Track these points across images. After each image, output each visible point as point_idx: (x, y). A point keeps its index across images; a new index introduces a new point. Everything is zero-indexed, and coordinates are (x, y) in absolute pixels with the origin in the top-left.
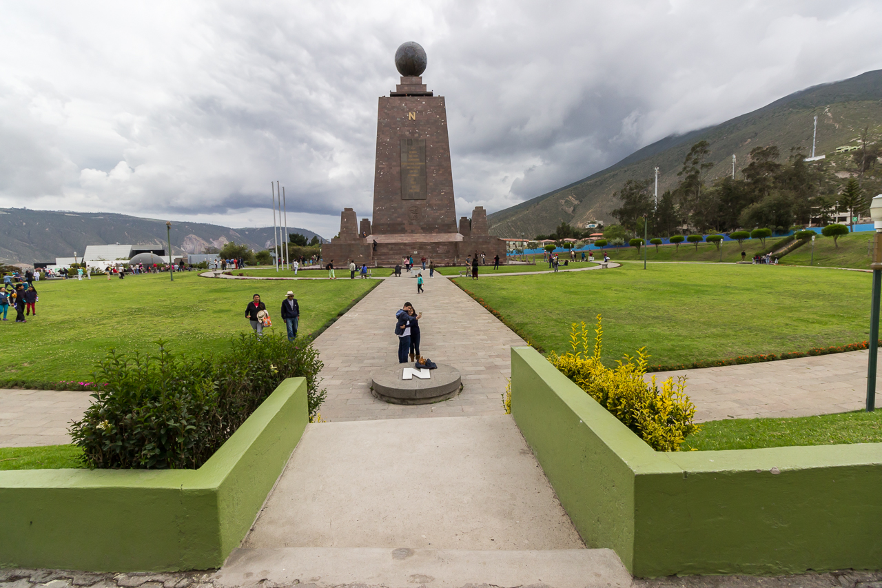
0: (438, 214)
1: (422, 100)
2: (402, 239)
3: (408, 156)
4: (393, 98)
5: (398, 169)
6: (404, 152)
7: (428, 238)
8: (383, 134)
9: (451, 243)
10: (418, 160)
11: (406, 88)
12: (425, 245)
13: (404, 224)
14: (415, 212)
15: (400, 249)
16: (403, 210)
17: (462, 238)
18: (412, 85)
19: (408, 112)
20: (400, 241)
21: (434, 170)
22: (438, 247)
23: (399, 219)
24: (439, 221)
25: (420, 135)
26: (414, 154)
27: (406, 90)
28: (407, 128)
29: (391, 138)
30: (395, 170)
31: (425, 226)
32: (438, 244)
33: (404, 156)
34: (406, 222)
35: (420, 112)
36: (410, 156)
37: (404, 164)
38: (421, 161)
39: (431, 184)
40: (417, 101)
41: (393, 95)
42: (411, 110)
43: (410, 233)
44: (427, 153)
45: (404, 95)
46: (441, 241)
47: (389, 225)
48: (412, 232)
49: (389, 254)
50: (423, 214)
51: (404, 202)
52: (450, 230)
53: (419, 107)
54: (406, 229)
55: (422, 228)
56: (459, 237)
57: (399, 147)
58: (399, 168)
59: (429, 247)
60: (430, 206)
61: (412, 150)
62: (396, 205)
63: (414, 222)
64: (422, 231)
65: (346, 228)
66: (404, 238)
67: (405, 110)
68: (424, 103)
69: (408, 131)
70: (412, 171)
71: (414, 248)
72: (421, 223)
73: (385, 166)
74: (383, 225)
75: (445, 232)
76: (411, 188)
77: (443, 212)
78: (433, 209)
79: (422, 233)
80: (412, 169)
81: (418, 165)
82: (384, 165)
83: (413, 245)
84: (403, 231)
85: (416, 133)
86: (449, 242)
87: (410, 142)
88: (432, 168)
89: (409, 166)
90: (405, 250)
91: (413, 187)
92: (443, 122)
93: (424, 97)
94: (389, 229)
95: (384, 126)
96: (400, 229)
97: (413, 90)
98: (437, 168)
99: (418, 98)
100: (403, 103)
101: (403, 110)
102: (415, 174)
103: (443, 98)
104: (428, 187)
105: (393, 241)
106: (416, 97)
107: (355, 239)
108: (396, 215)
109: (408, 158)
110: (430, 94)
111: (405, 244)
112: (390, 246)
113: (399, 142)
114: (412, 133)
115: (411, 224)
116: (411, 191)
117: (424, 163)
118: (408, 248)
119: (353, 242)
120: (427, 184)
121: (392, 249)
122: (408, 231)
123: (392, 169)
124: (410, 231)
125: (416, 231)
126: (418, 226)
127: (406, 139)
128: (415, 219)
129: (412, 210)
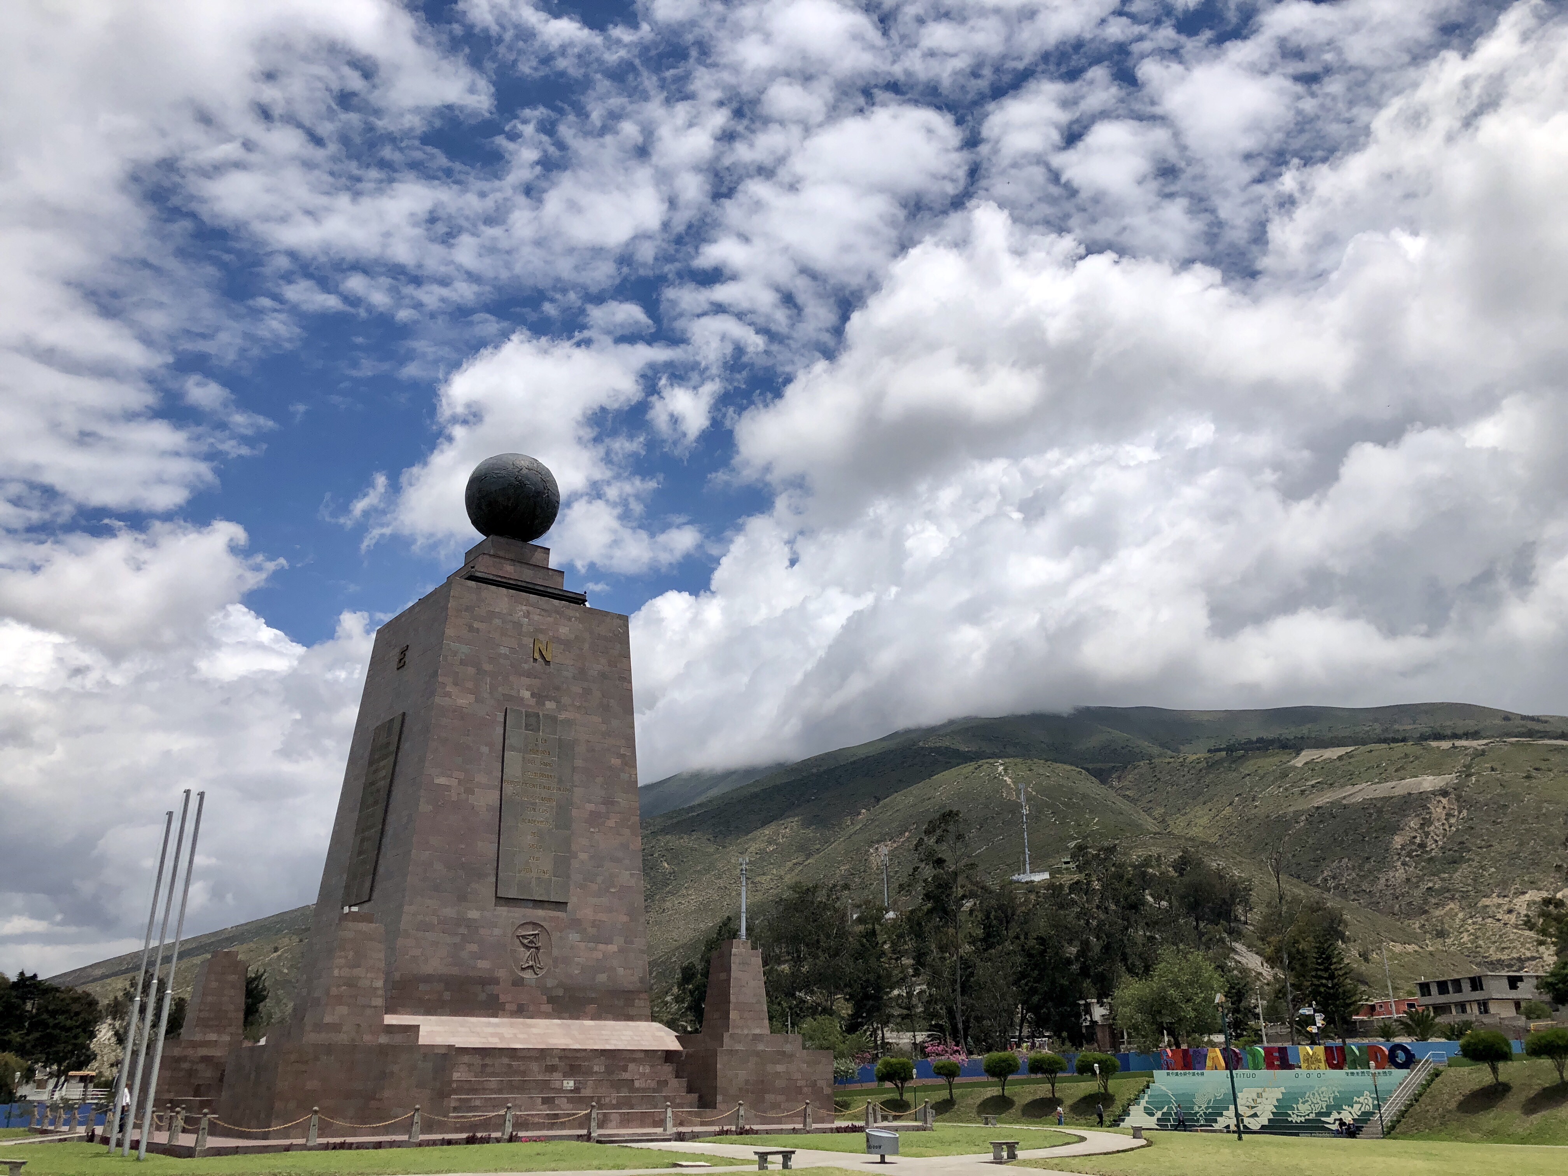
0: (600, 955)
1: (571, 613)
2: (500, 1036)
3: (523, 764)
5: (493, 797)
6: (513, 749)
11: (509, 569)
13: (496, 981)
15: (512, 1070)
16: (498, 931)
19: (531, 636)
20: (495, 1042)
21: (592, 813)
23: (482, 964)
24: (602, 978)
25: (562, 705)
27: (508, 573)
28: (527, 682)
29: (478, 700)
30: (486, 800)
31: (560, 993)
33: (514, 763)
34: (502, 974)
35: (566, 643)
36: (531, 764)
37: (511, 786)
38: (558, 782)
40: (557, 611)
42: (539, 632)
43: (511, 1014)
44: (578, 763)
46: (619, 1045)
47: (448, 982)
48: (520, 1011)
50: (556, 953)
51: (503, 911)
52: (631, 1011)
53: (563, 630)
54: (502, 998)
55: (551, 1000)
56: (664, 1035)
57: (500, 731)
58: (497, 795)
59: (596, 1067)
60: (578, 927)
61: (536, 747)
62: (476, 916)
63: (528, 978)
64: (548, 1008)
67: (525, 629)
69: (529, 688)
70: (531, 811)
72: (550, 983)
73: (456, 783)
74: (428, 979)
75: (617, 1018)
76: (527, 863)
77: (615, 949)
78: (585, 937)
79: (548, 1016)
80: (534, 807)
81: (551, 797)
82: (451, 777)
84: (490, 1006)
85: (551, 697)
87: (532, 721)
88: (588, 808)
89: (524, 794)
90: (525, 1073)
91: (532, 860)
94: (447, 996)
96: (482, 997)
97: (529, 577)
98: (602, 809)
100: (520, 610)
101: (519, 627)
102: (539, 822)
104: (575, 864)
105: (474, 1042)
108: (474, 947)
109: (524, 770)
113: (500, 717)
114: (541, 698)
115: (518, 983)
116: (527, 873)
120: (570, 856)
122: (507, 1006)
123: (473, 794)
124: (514, 1007)
125: (531, 1008)
126: (539, 993)
127: (524, 710)
128: (532, 966)
129: (522, 936)
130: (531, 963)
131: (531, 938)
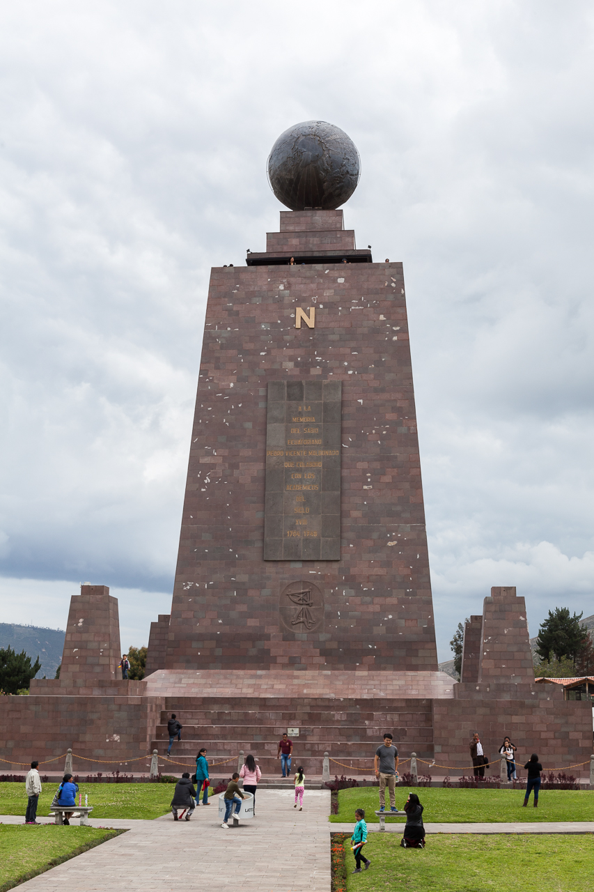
0: (377, 608)
1: (336, 274)
2: (257, 687)
3: (287, 430)
4: (252, 268)
5: (256, 469)
6: (276, 420)
7: (339, 684)
8: (217, 368)
9: (412, 703)
10: (318, 442)
11: (295, 241)
12: (328, 708)
13: (267, 638)
14: (305, 600)
15: (247, 719)
16: (266, 592)
17: (449, 689)
18: (313, 232)
19: (293, 307)
20: (248, 692)
21: (365, 471)
22: (370, 717)
23: (252, 622)
24: (380, 630)
25: (326, 370)
26: (307, 425)
27: (294, 245)
28: (290, 352)
29: (240, 380)
30: (249, 472)
31: (334, 645)
32: (370, 705)
33: (276, 433)
34: (272, 631)
35: (330, 306)
36: (294, 431)
37: (274, 456)
38: (326, 445)
39: (355, 514)
40: (321, 275)
41: (255, 261)
42: (301, 301)
43: (284, 666)
44: (347, 424)
45: (284, 261)
46: (382, 695)
47: (219, 640)
48: (293, 663)
49: (208, 736)
50: (328, 607)
51: (270, 569)
52: (414, 661)
53: (328, 293)
54: (273, 652)
55: (325, 653)
56: (441, 685)
57: (262, 405)
58: (260, 466)
59: (339, 715)
60: (352, 581)
61: (300, 414)
62: (243, 578)
63: (301, 633)
64: (322, 660)
65: (82, 646)
66: (264, 684)
67: (286, 301)
68: (341, 280)
69: (291, 359)
70: (299, 476)
71: (289, 718)
72: (323, 637)
73: (220, 460)
74: (201, 638)
75: (397, 667)
76: (293, 527)
77: (393, 600)
78: (359, 592)
79: (321, 667)
80: (299, 470)
81: (318, 459)
82: (215, 457)
83: (288, 708)
84: (263, 660)
85: (315, 364)
86: (409, 701)
87: (295, 390)
88: (361, 465)
89: (289, 459)
90: (261, 721)
91: (299, 522)
92: (396, 333)
93: (345, 265)
94: (219, 652)
95: (222, 347)
96: (253, 652)
97: (315, 245)
98: (377, 465)
99: (326, 269)
100: (280, 283)
101: (280, 301)
102: (307, 483)
103: (398, 267)
104: (347, 522)
105: (227, 691)
106: (319, 267)
107: (101, 685)
108: (243, 608)
109: (288, 435)
110: (365, 257)
111: (263, 703)
112: (215, 709)
113: (262, 392)
114: (305, 366)
115: (289, 638)
116: (295, 534)
117: (337, 453)
118: (271, 714)
119: (96, 693)
120: (342, 514)
121: (219, 718)
122: (279, 660)
123: (238, 468)
124: (286, 660)
125: (303, 661)
126: (312, 647)
127: (285, 382)
128: (303, 622)
129: (292, 595)
130: (302, 620)
131: (301, 596)
